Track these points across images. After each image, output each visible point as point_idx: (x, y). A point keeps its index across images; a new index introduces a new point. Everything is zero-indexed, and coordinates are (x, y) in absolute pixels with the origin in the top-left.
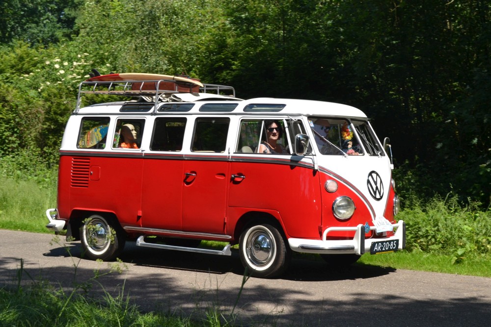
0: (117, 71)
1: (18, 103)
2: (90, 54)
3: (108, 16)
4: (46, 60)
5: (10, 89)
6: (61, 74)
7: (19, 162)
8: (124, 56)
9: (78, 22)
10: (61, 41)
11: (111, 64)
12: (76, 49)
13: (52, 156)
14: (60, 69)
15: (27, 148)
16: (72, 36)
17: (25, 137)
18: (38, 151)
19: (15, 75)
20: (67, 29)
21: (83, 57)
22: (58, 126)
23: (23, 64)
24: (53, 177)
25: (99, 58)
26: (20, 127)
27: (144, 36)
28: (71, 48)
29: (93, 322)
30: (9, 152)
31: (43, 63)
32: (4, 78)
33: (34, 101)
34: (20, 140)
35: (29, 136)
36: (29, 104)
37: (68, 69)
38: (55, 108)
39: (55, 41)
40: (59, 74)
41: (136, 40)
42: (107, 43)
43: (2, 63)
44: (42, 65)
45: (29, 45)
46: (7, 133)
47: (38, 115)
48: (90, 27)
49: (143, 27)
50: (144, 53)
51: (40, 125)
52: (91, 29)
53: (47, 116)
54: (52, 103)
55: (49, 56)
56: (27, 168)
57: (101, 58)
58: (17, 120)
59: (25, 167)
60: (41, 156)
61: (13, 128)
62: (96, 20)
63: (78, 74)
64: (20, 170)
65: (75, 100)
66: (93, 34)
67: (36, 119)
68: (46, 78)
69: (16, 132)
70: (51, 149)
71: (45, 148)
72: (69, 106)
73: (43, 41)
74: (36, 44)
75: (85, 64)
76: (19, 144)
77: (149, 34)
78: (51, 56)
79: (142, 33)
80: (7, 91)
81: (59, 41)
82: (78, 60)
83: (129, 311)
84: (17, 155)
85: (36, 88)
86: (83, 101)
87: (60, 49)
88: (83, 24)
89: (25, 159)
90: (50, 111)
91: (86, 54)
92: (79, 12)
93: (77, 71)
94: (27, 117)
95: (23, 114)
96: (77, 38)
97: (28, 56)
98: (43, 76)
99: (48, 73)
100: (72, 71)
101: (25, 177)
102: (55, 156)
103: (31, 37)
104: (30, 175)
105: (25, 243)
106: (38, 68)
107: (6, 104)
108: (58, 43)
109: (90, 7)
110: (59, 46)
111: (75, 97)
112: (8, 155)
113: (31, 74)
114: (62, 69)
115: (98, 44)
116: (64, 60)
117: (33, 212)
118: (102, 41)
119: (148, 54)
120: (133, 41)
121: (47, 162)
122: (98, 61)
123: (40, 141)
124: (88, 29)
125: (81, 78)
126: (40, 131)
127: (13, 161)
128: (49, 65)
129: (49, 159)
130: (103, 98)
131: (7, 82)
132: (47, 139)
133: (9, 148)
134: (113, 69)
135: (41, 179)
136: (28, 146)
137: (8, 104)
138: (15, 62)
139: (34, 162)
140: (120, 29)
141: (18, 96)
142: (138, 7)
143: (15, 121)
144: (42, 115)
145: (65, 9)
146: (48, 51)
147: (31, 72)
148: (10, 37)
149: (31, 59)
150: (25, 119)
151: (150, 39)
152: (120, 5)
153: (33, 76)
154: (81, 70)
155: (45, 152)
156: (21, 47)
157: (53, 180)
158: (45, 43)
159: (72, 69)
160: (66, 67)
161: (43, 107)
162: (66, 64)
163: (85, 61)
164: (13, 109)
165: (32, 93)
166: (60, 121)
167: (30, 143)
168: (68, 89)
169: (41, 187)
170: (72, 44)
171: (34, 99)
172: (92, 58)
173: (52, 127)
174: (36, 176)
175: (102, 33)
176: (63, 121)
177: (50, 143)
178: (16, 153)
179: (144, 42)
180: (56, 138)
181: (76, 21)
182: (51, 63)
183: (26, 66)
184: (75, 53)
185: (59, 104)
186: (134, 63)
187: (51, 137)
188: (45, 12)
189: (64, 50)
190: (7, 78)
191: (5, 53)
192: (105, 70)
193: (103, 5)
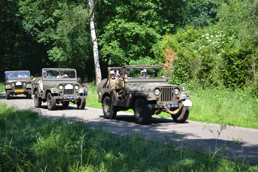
0: (238, 39)
1: (188, 57)
2: (224, 31)
3: (233, 11)
4: (202, 35)
5: (185, 50)
6: (209, 42)
7: (189, 86)
8: (242, 31)
9: (218, 15)
10: (209, 25)
11: (234, 36)
12: (217, 29)
13: (205, 83)
14: (209, 39)
15: (193, 79)
16: (215, 22)
17: (192, 74)
18: (198, 81)
19: (187, 43)
20: (212, 18)
21: (221, 33)
22: (208, 68)
23: (191, 37)
24: (206, 94)
25: (229, 33)
26: (190, 68)
27: (252, 20)
28: (214, 28)
29: (226, 169)
30: (184, 81)
31: (201, 36)
32: (182, 45)
33: (196, 55)
34: (189, 75)
35: (194, 73)
36: (194, 57)
37: (213, 39)
38: (206, 59)
39: (207, 25)
40: (208, 41)
41: (248, 23)
42: (233, 25)
43: (181, 37)
44: (200, 37)
45: (194, 28)
46: (183, 72)
47: (198, 63)
48: (224, 17)
49: (252, 16)
50: (252, 29)
51: (199, 67)
52: (225, 18)
53: (203, 63)
54: (205, 56)
55: (204, 33)
56: (193, 89)
57: (230, 33)
58: (188, 65)
59: (192, 88)
60: (200, 83)
61: (186, 69)
62: (227, 14)
63: (218, 41)
64: (190, 90)
65: (216, 55)
66: (225, 21)
67: (197, 64)
68: (202, 44)
69: (188, 71)
70: (204, 79)
71: (202, 79)
72: (214, 58)
73: (200, 25)
74: (197, 27)
75: (222, 36)
76: (189, 77)
77: (255, 19)
78: (205, 32)
79: (251, 19)
80: (183, 50)
81: (208, 25)
82: (218, 34)
83: (245, 163)
84: (188, 82)
85: (197, 49)
86: (220, 55)
87: (209, 29)
88: (220, 16)
89: (192, 85)
90: (204, 60)
91: (222, 31)
92: (219, 10)
93: (218, 40)
94: (193, 64)
95: (191, 62)
96: (218, 23)
97: (193, 33)
98: (201, 43)
99: (203, 41)
100: (215, 40)
101: (192, 94)
102: (206, 83)
103: (195, 23)
104: (195, 93)
105: (192, 127)
106: (198, 39)
107: (183, 57)
108: (208, 26)
109: (224, 7)
110: (208, 27)
111: (216, 53)
112: (184, 82)
113: (195, 42)
114: (210, 39)
115: (228, 26)
116: (211, 34)
117: (196, 111)
118: (230, 24)
119: (255, 29)
120: (246, 23)
121: (203, 86)
122: (228, 34)
123: (199, 76)
124: (223, 18)
125: (220, 43)
126: (199, 71)
127: (186, 86)
128: (203, 37)
129: (204, 85)
130: (231, 53)
131: (183, 46)
132: (202, 74)
133: (184, 79)
134: (236, 38)
135: (200, 94)
136: (193, 78)
137: (184, 58)
138: (187, 36)
139: (196, 86)
140: (240, 17)
141: (188, 53)
142: (249, 5)
143: (187, 66)
144: (200, 63)
145: (212, 9)
146: (203, 30)
147: (195, 41)
148: (185, 24)
149: (195, 35)
150: (192, 64)
151: (255, 22)
152: (239, 5)
153: (196, 43)
154: (220, 39)
155: (202, 81)
156: (190, 29)
157: (206, 95)
158: (202, 26)
159: (215, 39)
160: (212, 38)
161: (201, 58)
162: (212, 36)
163: (222, 35)
164: (186, 60)
165: (195, 52)
166: (209, 65)
167: (194, 77)
168: (213, 49)
169: (200, 99)
170: (215, 26)
171: (196, 54)
172: (225, 33)
173: (205, 68)
174: (197, 93)
175: (230, 20)
176: (210, 65)
177: (204, 76)
178: (188, 81)
179: (252, 23)
180: (207, 74)
181: (217, 14)
182: (205, 36)
183: (192, 38)
184: (216, 31)
185: (208, 57)
186: (247, 35)
187: (204, 73)
188: (202, 11)
189: (211, 29)
190: (183, 45)
191: (182, 32)
192: (232, 39)
193: (231, 5)
